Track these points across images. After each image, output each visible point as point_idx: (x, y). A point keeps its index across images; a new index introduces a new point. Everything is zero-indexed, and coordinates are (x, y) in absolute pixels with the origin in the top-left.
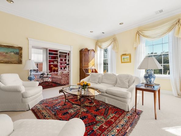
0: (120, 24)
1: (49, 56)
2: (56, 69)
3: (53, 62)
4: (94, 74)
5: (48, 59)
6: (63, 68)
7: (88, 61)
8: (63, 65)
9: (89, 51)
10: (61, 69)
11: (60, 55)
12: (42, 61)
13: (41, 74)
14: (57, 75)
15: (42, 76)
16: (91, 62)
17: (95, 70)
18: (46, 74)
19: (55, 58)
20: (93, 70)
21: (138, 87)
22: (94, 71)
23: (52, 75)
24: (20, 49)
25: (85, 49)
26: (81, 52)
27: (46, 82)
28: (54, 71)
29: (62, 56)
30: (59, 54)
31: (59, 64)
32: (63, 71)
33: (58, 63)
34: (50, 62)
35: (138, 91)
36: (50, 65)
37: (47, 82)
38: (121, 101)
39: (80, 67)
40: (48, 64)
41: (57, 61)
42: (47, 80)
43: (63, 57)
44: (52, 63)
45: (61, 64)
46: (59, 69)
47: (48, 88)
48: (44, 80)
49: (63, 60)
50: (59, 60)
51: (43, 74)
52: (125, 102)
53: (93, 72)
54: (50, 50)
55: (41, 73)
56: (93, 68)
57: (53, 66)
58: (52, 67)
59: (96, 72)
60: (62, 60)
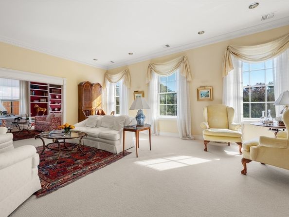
0: (129, 54)
1: (31, 90)
2: (45, 110)
3: (39, 99)
4: (100, 116)
5: (30, 96)
6: (56, 109)
7: (90, 100)
8: (57, 104)
9: (92, 85)
10: (53, 110)
11: (51, 89)
12: (19, 98)
13: (15, 119)
14: (44, 119)
15: (16, 121)
16: (95, 101)
17: (102, 111)
18: (25, 118)
19: (42, 93)
20: (98, 112)
21: (126, 128)
22: (100, 112)
23: (36, 120)
25: (86, 83)
26: (80, 86)
27: (24, 130)
29: (55, 90)
30: (49, 87)
31: (49, 103)
32: (54, 114)
33: (47, 101)
34: (32, 99)
35: (126, 132)
36: (32, 105)
37: (26, 130)
38: (110, 144)
39: (79, 108)
40: (30, 102)
41: (46, 98)
42: (26, 128)
43: (56, 92)
44: (36, 102)
45: (54, 103)
46: (50, 111)
47: (27, 138)
48: (21, 128)
49: (57, 97)
50: (49, 96)
51: (18, 119)
52: (113, 144)
53: (98, 114)
55: (17, 116)
56: (99, 108)
57: (38, 106)
58: (36, 108)
59: (103, 114)
60: (54, 97)
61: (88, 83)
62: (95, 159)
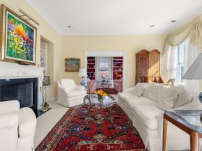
1: (113, 64)
2: (120, 76)
3: (118, 69)
4: (157, 84)
5: (113, 67)
9: (148, 53)
16: (152, 68)
17: (160, 78)
19: (119, 65)
20: (155, 79)
22: (157, 79)
23: (114, 82)
24: (79, 60)
25: (142, 51)
28: (119, 78)
33: (122, 70)
39: (136, 75)
40: (113, 71)
44: (116, 70)
53: (155, 81)
54: (114, 58)
56: (157, 75)
57: (117, 73)
58: (116, 75)
59: (161, 81)
61: (144, 51)
62: (115, 143)
